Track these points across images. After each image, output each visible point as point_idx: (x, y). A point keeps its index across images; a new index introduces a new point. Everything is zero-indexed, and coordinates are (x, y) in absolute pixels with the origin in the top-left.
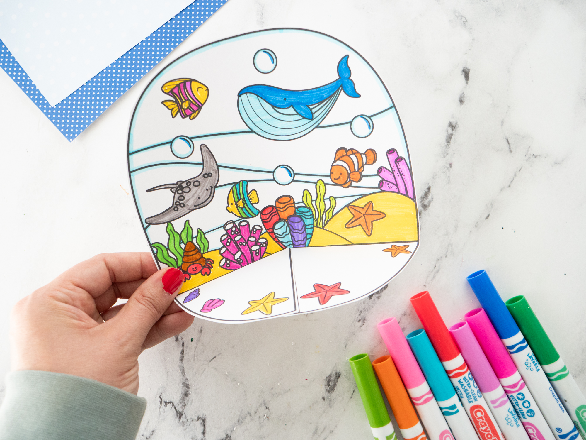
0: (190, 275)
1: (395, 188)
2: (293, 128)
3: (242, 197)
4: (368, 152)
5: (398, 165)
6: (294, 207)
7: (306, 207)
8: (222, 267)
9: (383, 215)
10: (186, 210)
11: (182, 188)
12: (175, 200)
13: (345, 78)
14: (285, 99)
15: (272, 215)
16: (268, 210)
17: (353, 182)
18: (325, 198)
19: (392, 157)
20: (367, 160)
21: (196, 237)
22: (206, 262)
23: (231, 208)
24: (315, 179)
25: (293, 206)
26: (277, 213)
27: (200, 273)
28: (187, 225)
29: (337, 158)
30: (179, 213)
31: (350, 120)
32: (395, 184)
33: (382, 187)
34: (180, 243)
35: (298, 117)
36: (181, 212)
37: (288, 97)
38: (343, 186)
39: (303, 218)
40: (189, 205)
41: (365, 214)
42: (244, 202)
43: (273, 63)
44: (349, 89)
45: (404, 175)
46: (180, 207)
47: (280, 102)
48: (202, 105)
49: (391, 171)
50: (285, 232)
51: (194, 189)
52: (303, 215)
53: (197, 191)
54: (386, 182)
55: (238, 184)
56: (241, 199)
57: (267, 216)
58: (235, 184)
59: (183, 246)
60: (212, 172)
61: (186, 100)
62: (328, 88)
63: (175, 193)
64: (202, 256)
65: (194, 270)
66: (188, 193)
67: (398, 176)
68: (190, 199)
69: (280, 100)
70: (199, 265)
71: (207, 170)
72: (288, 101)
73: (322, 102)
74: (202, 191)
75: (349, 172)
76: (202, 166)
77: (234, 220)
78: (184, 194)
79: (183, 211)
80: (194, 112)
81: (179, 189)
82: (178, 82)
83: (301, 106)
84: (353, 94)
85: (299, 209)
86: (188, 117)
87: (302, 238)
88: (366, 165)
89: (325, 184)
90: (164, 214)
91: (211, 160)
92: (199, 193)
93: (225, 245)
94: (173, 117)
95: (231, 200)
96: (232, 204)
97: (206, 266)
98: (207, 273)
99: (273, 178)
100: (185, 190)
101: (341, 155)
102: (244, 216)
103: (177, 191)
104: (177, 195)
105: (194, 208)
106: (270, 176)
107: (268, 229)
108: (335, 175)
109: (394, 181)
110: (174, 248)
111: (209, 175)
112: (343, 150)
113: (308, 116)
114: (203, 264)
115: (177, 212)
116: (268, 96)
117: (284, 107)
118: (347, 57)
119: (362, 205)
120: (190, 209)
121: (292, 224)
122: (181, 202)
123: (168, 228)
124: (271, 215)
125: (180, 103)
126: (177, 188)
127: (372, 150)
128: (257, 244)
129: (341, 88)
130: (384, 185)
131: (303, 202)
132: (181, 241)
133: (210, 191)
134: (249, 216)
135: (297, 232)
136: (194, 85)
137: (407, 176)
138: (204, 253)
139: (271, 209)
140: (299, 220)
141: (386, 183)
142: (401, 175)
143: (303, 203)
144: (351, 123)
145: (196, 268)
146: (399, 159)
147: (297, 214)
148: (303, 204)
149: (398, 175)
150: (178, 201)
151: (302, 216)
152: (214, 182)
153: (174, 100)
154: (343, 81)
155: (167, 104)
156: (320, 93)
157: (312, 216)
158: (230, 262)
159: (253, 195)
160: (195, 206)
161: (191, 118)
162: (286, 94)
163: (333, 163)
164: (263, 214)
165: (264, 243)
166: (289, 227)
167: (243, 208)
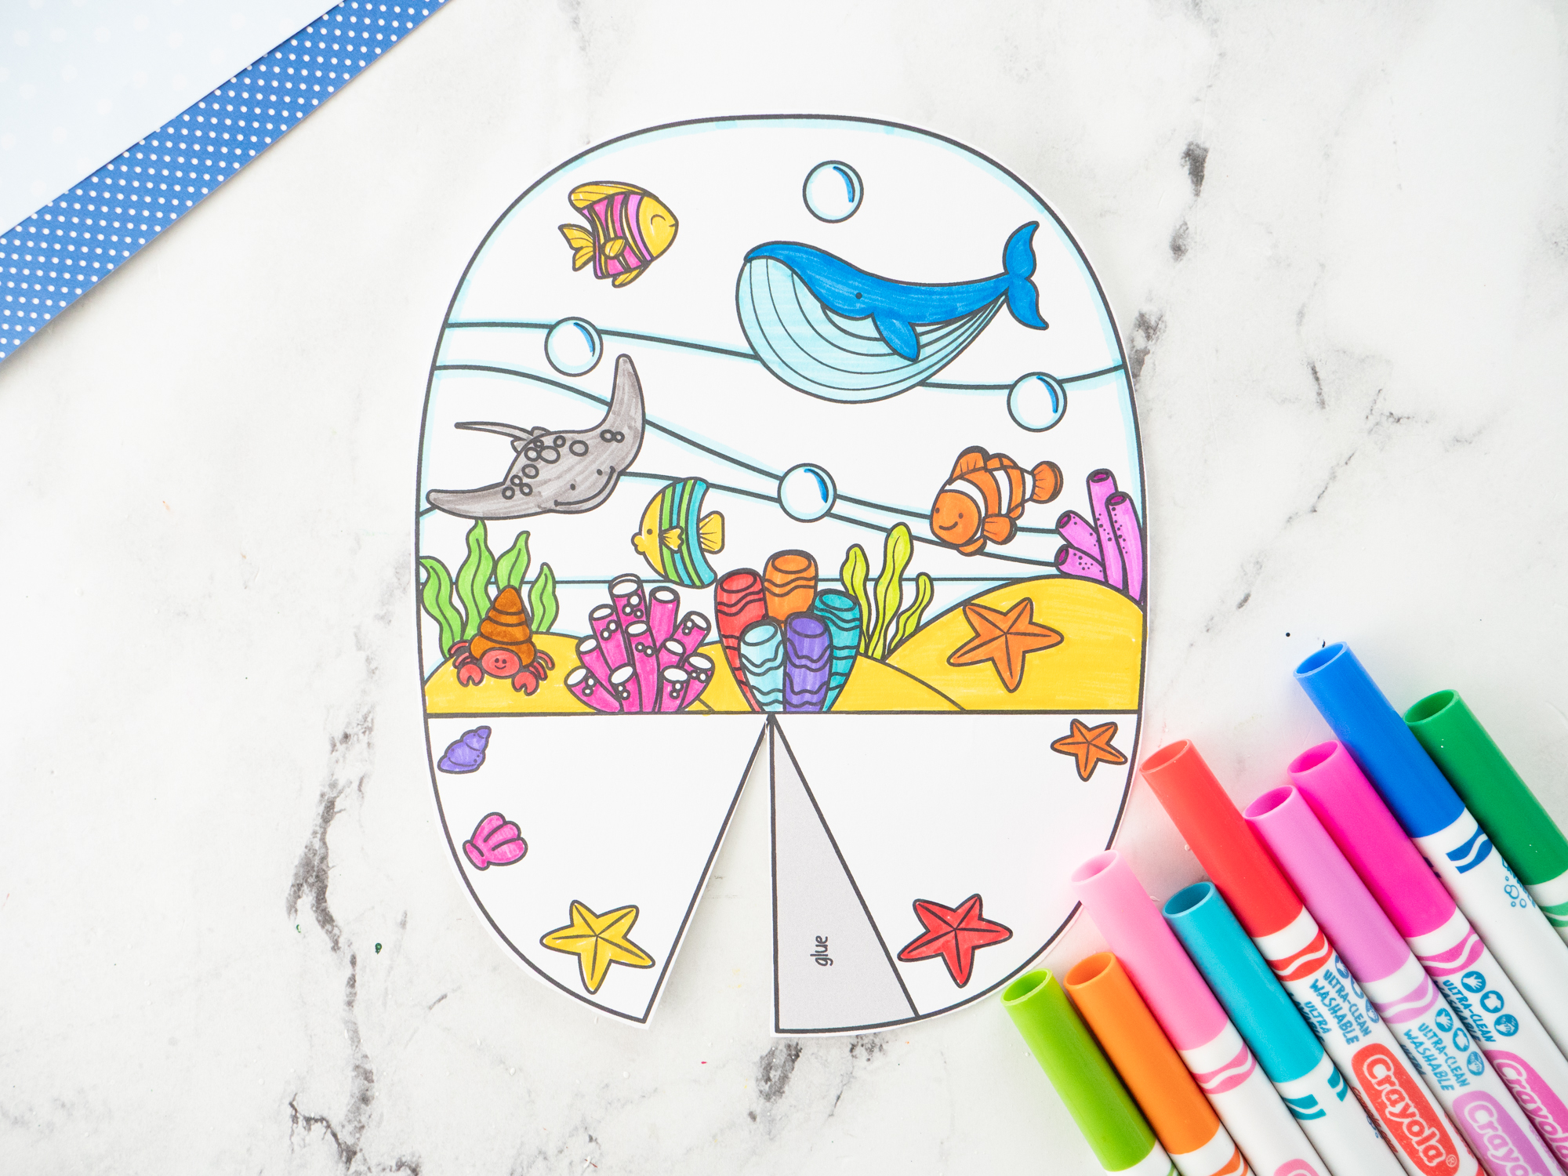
0: (483, 672)
1: (1095, 571)
2: (861, 373)
3: (682, 524)
4: (1041, 468)
5: (1113, 513)
6: (812, 591)
7: (845, 594)
8: (570, 687)
9: (1056, 638)
10: (530, 505)
11: (539, 447)
12: (514, 472)
13: (1019, 276)
14: (859, 296)
15: (749, 598)
16: (741, 581)
18: (905, 576)
19: (1101, 490)
20: (1037, 488)
21: (533, 583)
22: (534, 658)
23: (644, 541)
24: (888, 520)
25: (810, 587)
26: (762, 596)
28: (521, 543)
29: (958, 472)
30: (512, 507)
31: (1011, 382)
32: (1100, 559)
33: (1063, 563)
34: (489, 582)
35: (881, 348)
37: (869, 293)
38: (961, 549)
39: (830, 624)
40: (543, 494)
41: (1009, 630)
43: (852, 200)
44: (1023, 305)
45: (1124, 540)
46: (519, 492)
47: (845, 299)
48: (653, 259)
49: (1092, 524)
50: (769, 660)
51: (568, 460)
52: (834, 618)
53: (573, 467)
54: (1077, 552)
55: (682, 484)
57: (734, 598)
58: (676, 481)
60: (625, 431)
61: (617, 239)
62: (971, 292)
63: (519, 454)
64: (530, 638)
65: (498, 665)
66: (551, 466)
67: (1110, 539)
68: (550, 480)
69: (847, 294)
71: (614, 422)
73: (948, 323)
74: (586, 473)
75: (983, 515)
76: (606, 408)
77: (643, 578)
78: (540, 464)
79: (523, 503)
80: (628, 269)
81: (532, 445)
82: (611, 191)
83: (895, 321)
84: (1031, 317)
85: (826, 598)
86: (611, 279)
87: (814, 683)
88: (1030, 502)
89: (912, 538)
90: (474, 494)
91: (634, 400)
92: (578, 475)
93: (598, 635)
94: (575, 269)
95: (652, 522)
96: (650, 532)
97: (531, 668)
98: (526, 689)
99: (775, 495)
100: (545, 454)
101: (971, 468)
102: (673, 576)
103: (526, 449)
104: (522, 461)
105: (553, 507)
106: (769, 487)
107: (726, 637)
108: (945, 518)
109: (1095, 552)
110: (470, 588)
111: (616, 437)
112: (978, 456)
113: (906, 351)
114: (526, 661)
115: (509, 503)
116: (817, 277)
117: (851, 315)
118: (1035, 225)
119: (1003, 607)
120: (543, 506)
121: (796, 639)
122: (526, 480)
123: (472, 533)
124: (744, 597)
125: (602, 241)
126: (529, 443)
127: (1052, 466)
128: (684, 665)
129: (1003, 297)
130: (1069, 560)
131: (841, 580)
132: (493, 579)
133: (605, 478)
134: (687, 581)
135: (805, 666)
136: (648, 207)
137: (1133, 542)
139: (750, 580)
140: (818, 631)
141: (1075, 555)
142: (1117, 538)
143: (840, 583)
144: (1011, 388)
145: (504, 662)
146: (1118, 498)
147: (815, 612)
148: (838, 586)
149: (1108, 536)
150: (521, 474)
151: (829, 618)
152: (624, 459)
153: (590, 229)
154: (1012, 283)
155: (571, 233)
156: (949, 299)
157: (857, 623)
158: (594, 685)
159: (712, 526)
160: (557, 503)
161: (617, 283)
162: (864, 284)
163: (945, 485)
164: (725, 588)
165: (704, 671)
166: (785, 648)
167: (676, 552)
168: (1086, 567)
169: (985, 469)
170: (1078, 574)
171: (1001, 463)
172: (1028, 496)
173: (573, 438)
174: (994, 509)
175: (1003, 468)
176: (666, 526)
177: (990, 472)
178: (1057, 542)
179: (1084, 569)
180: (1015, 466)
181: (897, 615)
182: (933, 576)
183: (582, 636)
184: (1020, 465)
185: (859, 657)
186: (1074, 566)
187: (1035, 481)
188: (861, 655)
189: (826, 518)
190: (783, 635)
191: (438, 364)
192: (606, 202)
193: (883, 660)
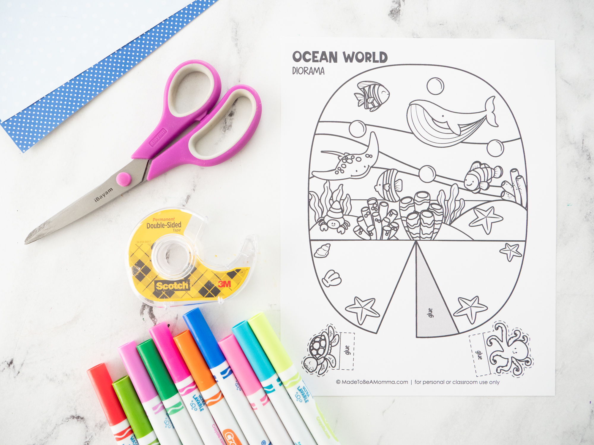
0: (329, 227)
1: (513, 199)
2: (444, 139)
3: (390, 183)
4: (496, 168)
5: (518, 181)
6: (429, 203)
8: (355, 232)
9: (501, 219)
11: (346, 159)
12: (339, 166)
13: (490, 111)
14: (443, 116)
15: (409, 205)
16: (407, 200)
18: (456, 199)
19: (515, 175)
20: (496, 174)
21: (344, 200)
22: (344, 222)
23: (378, 188)
24: (451, 182)
26: (414, 205)
28: (340, 188)
29: (472, 169)
30: (338, 177)
31: (488, 142)
32: (514, 195)
33: (503, 196)
35: (449, 131)
37: (446, 115)
38: (473, 192)
39: (434, 214)
41: (487, 216)
42: (390, 187)
43: (441, 88)
44: (491, 120)
45: (521, 190)
46: (340, 172)
48: (382, 104)
49: (512, 185)
50: (415, 224)
51: (355, 163)
52: (435, 212)
53: (357, 165)
55: (390, 170)
56: (388, 183)
57: (405, 205)
58: (388, 170)
59: (332, 202)
60: (373, 154)
61: (371, 97)
63: (340, 160)
64: (343, 217)
65: (333, 224)
66: (350, 164)
68: (350, 169)
69: (439, 116)
70: (338, 223)
71: (369, 152)
73: (469, 125)
74: (361, 167)
75: (480, 181)
76: (367, 147)
77: (377, 199)
78: (346, 164)
79: (341, 176)
80: (374, 107)
81: (344, 158)
82: (370, 84)
83: (453, 124)
84: (494, 124)
85: (433, 206)
86: (369, 109)
87: (429, 231)
88: (494, 178)
89: (459, 188)
90: (326, 172)
91: (376, 145)
92: (358, 167)
93: (364, 216)
94: (359, 106)
95: (380, 182)
96: (380, 185)
97: (343, 226)
98: (342, 232)
99: (418, 174)
100: (348, 161)
101: (476, 167)
102: (386, 198)
103: (342, 159)
104: (341, 163)
105: (351, 177)
106: (416, 172)
107: (403, 217)
108: (468, 182)
109: (513, 193)
110: (324, 202)
111: (370, 156)
112: (478, 164)
113: (457, 132)
114: (342, 223)
115: (337, 175)
117: (441, 121)
118: (494, 97)
119: (486, 209)
120: (347, 177)
121: (424, 218)
122: (342, 169)
123: (325, 184)
125: (367, 98)
127: (500, 167)
128: (390, 225)
129: (485, 118)
130: (505, 195)
131: (437, 200)
132: (331, 198)
133: (366, 168)
134: (391, 200)
135: (426, 226)
136: (381, 89)
137: (524, 191)
138: (345, 215)
139: (410, 200)
140: (431, 216)
141: (507, 194)
142: (519, 189)
144: (488, 144)
145: (335, 224)
146: (519, 177)
147: (429, 210)
148: (436, 202)
149: (516, 188)
150: (341, 167)
152: (372, 163)
153: (363, 95)
154: (488, 113)
155: (357, 95)
157: (442, 213)
158: (362, 231)
159: (399, 184)
161: (371, 111)
162: (444, 113)
163: (468, 172)
164: (402, 202)
165: (396, 227)
166: (420, 221)
167: (388, 191)
169: (480, 168)
170: (508, 200)
172: (493, 176)
173: (357, 156)
174: (483, 180)
175: (486, 167)
176: (385, 183)
177: (482, 169)
178: (501, 190)
179: (509, 198)
180: (489, 167)
181: (454, 211)
182: (465, 199)
183: (359, 216)
184: (491, 167)
185: (442, 224)
186: (506, 197)
187: (495, 172)
188: (443, 223)
189: (433, 182)
190: (420, 216)
191: (316, 133)
192: (368, 87)
193: (450, 225)
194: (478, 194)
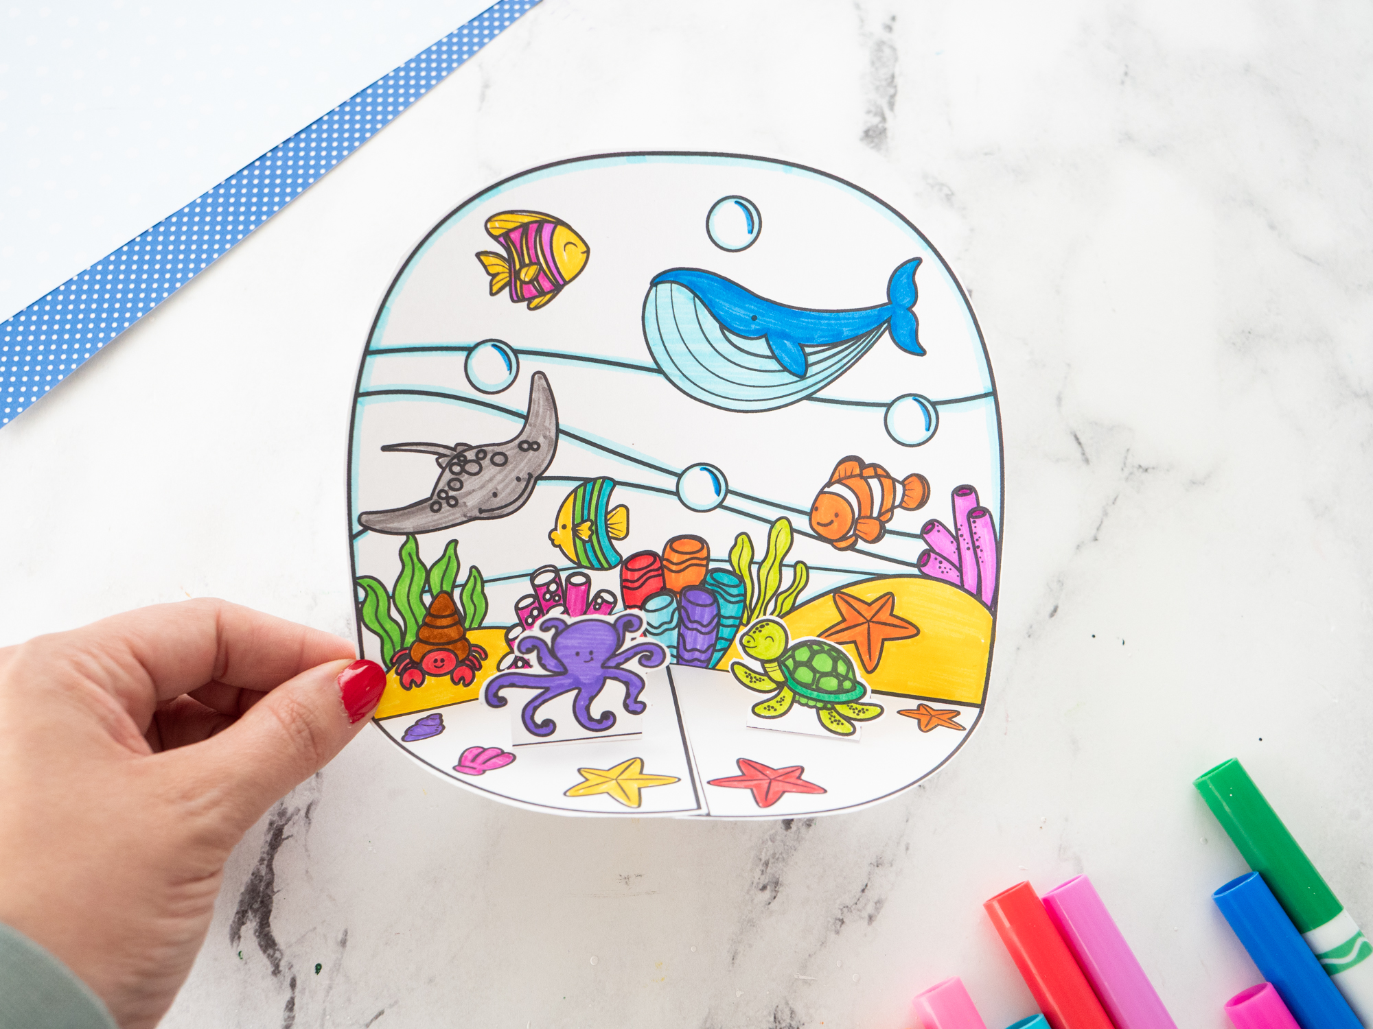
0: (424, 674)
1: (953, 575)
2: (754, 386)
3: (592, 517)
4: (910, 479)
5: (973, 525)
6: (705, 568)
7: (733, 573)
9: (912, 631)
10: (457, 514)
11: (462, 461)
12: (440, 486)
13: (901, 306)
14: (754, 318)
15: (649, 575)
16: (643, 561)
17: (860, 541)
18: (785, 562)
19: (964, 504)
20: (906, 497)
21: (464, 586)
22: (469, 652)
23: (560, 535)
24: (772, 514)
25: (703, 565)
26: (661, 572)
27: (448, 677)
28: (451, 551)
29: (836, 477)
30: (441, 519)
31: (889, 401)
32: (958, 565)
33: (925, 565)
34: (423, 591)
35: (773, 364)
36: (445, 517)
37: (763, 315)
38: (835, 544)
39: (719, 597)
40: (468, 504)
41: (871, 619)
42: (594, 530)
43: (751, 232)
44: (903, 332)
45: (981, 551)
46: (446, 505)
47: (740, 320)
48: (566, 283)
49: (954, 533)
50: (666, 623)
51: (490, 471)
52: (722, 592)
53: (494, 476)
54: (938, 557)
55: (592, 483)
56: (589, 520)
57: (637, 575)
59: (427, 599)
60: (541, 440)
61: (531, 263)
62: (858, 318)
63: (444, 470)
64: (464, 635)
65: (436, 664)
66: (474, 477)
67: (968, 549)
68: (474, 491)
69: (743, 316)
70: (452, 656)
71: (530, 434)
72: (759, 324)
73: (834, 346)
74: (507, 481)
75: (856, 516)
76: (523, 421)
77: (559, 567)
78: (464, 477)
79: (450, 515)
80: (542, 293)
81: (455, 461)
82: (526, 219)
83: (786, 342)
84: (910, 344)
85: (717, 575)
86: (526, 303)
87: (703, 644)
88: (899, 509)
89: (793, 531)
90: (406, 511)
91: (548, 412)
92: (499, 483)
93: (524, 622)
94: (492, 294)
95: (566, 518)
96: (564, 527)
97: (467, 662)
98: (464, 681)
99: (674, 489)
100: (468, 467)
101: (848, 474)
102: (585, 562)
103: (450, 465)
104: (448, 475)
105: (478, 515)
106: (669, 483)
107: (630, 607)
108: (823, 516)
109: (954, 558)
110: (406, 600)
111: (533, 446)
112: (855, 464)
113: (794, 368)
114: (461, 656)
115: (437, 516)
116: (717, 300)
117: (746, 335)
118: (917, 262)
119: (869, 598)
120: (468, 515)
121: (690, 607)
122: (451, 493)
123: (405, 548)
124: (645, 574)
125: (518, 267)
126: (453, 459)
127: (922, 479)
129: (886, 325)
130: (930, 563)
131: (729, 561)
132: (426, 588)
133: (523, 484)
134: (596, 564)
135: (696, 629)
136: (561, 235)
137: (989, 553)
138: (470, 629)
139: (651, 559)
140: (709, 601)
141: (936, 559)
142: (975, 548)
143: (728, 564)
144: (889, 406)
145: (442, 660)
146: (979, 512)
147: (707, 586)
148: (727, 566)
149: (967, 546)
150: (446, 488)
151: (718, 592)
152: (540, 466)
153: (505, 255)
154: (894, 312)
155: (488, 260)
156: (836, 324)
157: (742, 598)
159: (619, 516)
160: (481, 511)
161: (532, 306)
162: (759, 308)
163: (824, 487)
164: (629, 567)
166: (679, 614)
167: (587, 541)
168: (945, 571)
169: (861, 476)
170: (937, 577)
171: (876, 472)
172: (897, 503)
173: (493, 450)
174: (866, 512)
175: (877, 476)
176: (578, 520)
177: (865, 479)
178: (921, 546)
179: (943, 572)
180: (888, 476)
181: (776, 594)
182: (809, 564)
183: (509, 626)
184: (892, 475)
185: (742, 626)
186: (934, 568)
187: (904, 490)
189: (718, 510)
190: (678, 603)
191: (361, 392)
192: (521, 230)
194: (849, 553)
